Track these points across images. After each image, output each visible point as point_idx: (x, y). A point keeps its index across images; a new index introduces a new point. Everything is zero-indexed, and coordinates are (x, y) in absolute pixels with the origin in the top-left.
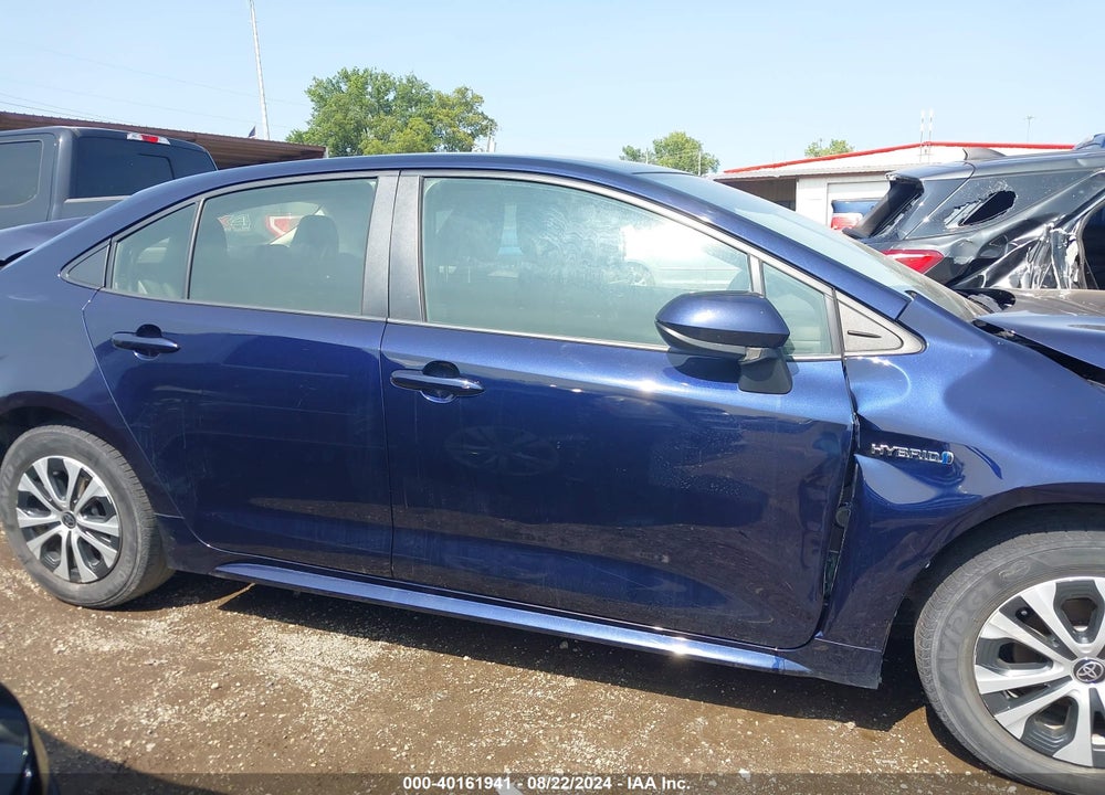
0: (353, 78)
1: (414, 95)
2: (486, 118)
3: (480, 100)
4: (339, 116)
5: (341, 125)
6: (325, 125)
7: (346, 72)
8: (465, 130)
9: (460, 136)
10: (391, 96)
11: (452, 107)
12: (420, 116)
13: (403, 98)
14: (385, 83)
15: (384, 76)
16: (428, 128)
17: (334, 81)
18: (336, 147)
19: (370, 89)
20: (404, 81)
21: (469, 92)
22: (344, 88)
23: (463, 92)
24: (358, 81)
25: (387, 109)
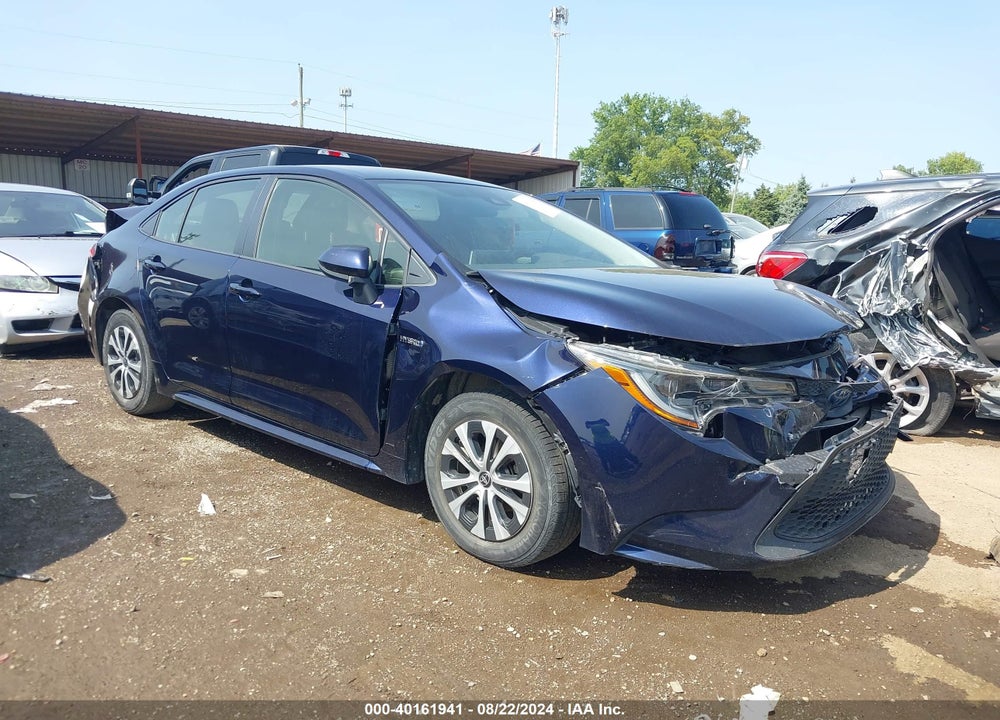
0: (634, 102)
1: (686, 117)
2: (750, 137)
3: (746, 120)
4: (616, 135)
5: (616, 143)
6: (603, 143)
7: (628, 97)
8: (729, 148)
9: (723, 153)
10: (665, 118)
11: (720, 128)
12: (688, 135)
13: (676, 119)
14: (662, 106)
15: (662, 100)
16: (694, 147)
17: (617, 105)
18: (610, 161)
19: (647, 112)
20: (679, 104)
21: (737, 115)
22: (624, 109)
23: (730, 114)
24: (638, 105)
25: (659, 128)
